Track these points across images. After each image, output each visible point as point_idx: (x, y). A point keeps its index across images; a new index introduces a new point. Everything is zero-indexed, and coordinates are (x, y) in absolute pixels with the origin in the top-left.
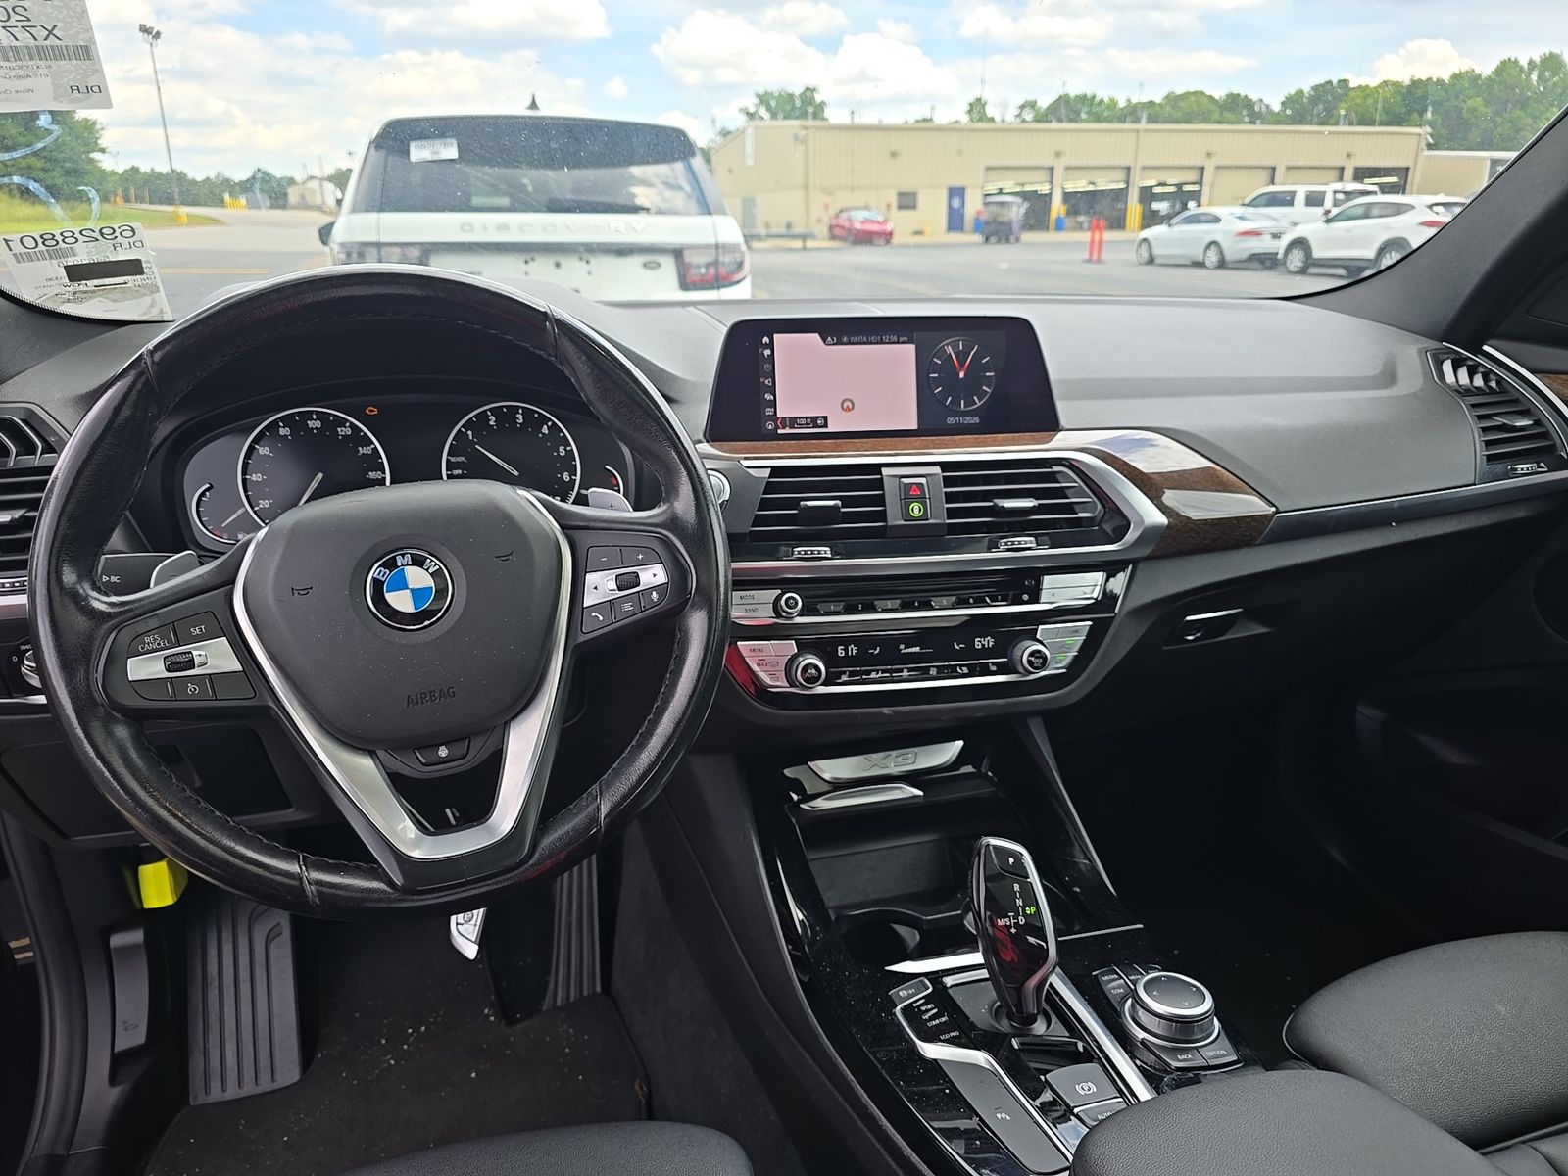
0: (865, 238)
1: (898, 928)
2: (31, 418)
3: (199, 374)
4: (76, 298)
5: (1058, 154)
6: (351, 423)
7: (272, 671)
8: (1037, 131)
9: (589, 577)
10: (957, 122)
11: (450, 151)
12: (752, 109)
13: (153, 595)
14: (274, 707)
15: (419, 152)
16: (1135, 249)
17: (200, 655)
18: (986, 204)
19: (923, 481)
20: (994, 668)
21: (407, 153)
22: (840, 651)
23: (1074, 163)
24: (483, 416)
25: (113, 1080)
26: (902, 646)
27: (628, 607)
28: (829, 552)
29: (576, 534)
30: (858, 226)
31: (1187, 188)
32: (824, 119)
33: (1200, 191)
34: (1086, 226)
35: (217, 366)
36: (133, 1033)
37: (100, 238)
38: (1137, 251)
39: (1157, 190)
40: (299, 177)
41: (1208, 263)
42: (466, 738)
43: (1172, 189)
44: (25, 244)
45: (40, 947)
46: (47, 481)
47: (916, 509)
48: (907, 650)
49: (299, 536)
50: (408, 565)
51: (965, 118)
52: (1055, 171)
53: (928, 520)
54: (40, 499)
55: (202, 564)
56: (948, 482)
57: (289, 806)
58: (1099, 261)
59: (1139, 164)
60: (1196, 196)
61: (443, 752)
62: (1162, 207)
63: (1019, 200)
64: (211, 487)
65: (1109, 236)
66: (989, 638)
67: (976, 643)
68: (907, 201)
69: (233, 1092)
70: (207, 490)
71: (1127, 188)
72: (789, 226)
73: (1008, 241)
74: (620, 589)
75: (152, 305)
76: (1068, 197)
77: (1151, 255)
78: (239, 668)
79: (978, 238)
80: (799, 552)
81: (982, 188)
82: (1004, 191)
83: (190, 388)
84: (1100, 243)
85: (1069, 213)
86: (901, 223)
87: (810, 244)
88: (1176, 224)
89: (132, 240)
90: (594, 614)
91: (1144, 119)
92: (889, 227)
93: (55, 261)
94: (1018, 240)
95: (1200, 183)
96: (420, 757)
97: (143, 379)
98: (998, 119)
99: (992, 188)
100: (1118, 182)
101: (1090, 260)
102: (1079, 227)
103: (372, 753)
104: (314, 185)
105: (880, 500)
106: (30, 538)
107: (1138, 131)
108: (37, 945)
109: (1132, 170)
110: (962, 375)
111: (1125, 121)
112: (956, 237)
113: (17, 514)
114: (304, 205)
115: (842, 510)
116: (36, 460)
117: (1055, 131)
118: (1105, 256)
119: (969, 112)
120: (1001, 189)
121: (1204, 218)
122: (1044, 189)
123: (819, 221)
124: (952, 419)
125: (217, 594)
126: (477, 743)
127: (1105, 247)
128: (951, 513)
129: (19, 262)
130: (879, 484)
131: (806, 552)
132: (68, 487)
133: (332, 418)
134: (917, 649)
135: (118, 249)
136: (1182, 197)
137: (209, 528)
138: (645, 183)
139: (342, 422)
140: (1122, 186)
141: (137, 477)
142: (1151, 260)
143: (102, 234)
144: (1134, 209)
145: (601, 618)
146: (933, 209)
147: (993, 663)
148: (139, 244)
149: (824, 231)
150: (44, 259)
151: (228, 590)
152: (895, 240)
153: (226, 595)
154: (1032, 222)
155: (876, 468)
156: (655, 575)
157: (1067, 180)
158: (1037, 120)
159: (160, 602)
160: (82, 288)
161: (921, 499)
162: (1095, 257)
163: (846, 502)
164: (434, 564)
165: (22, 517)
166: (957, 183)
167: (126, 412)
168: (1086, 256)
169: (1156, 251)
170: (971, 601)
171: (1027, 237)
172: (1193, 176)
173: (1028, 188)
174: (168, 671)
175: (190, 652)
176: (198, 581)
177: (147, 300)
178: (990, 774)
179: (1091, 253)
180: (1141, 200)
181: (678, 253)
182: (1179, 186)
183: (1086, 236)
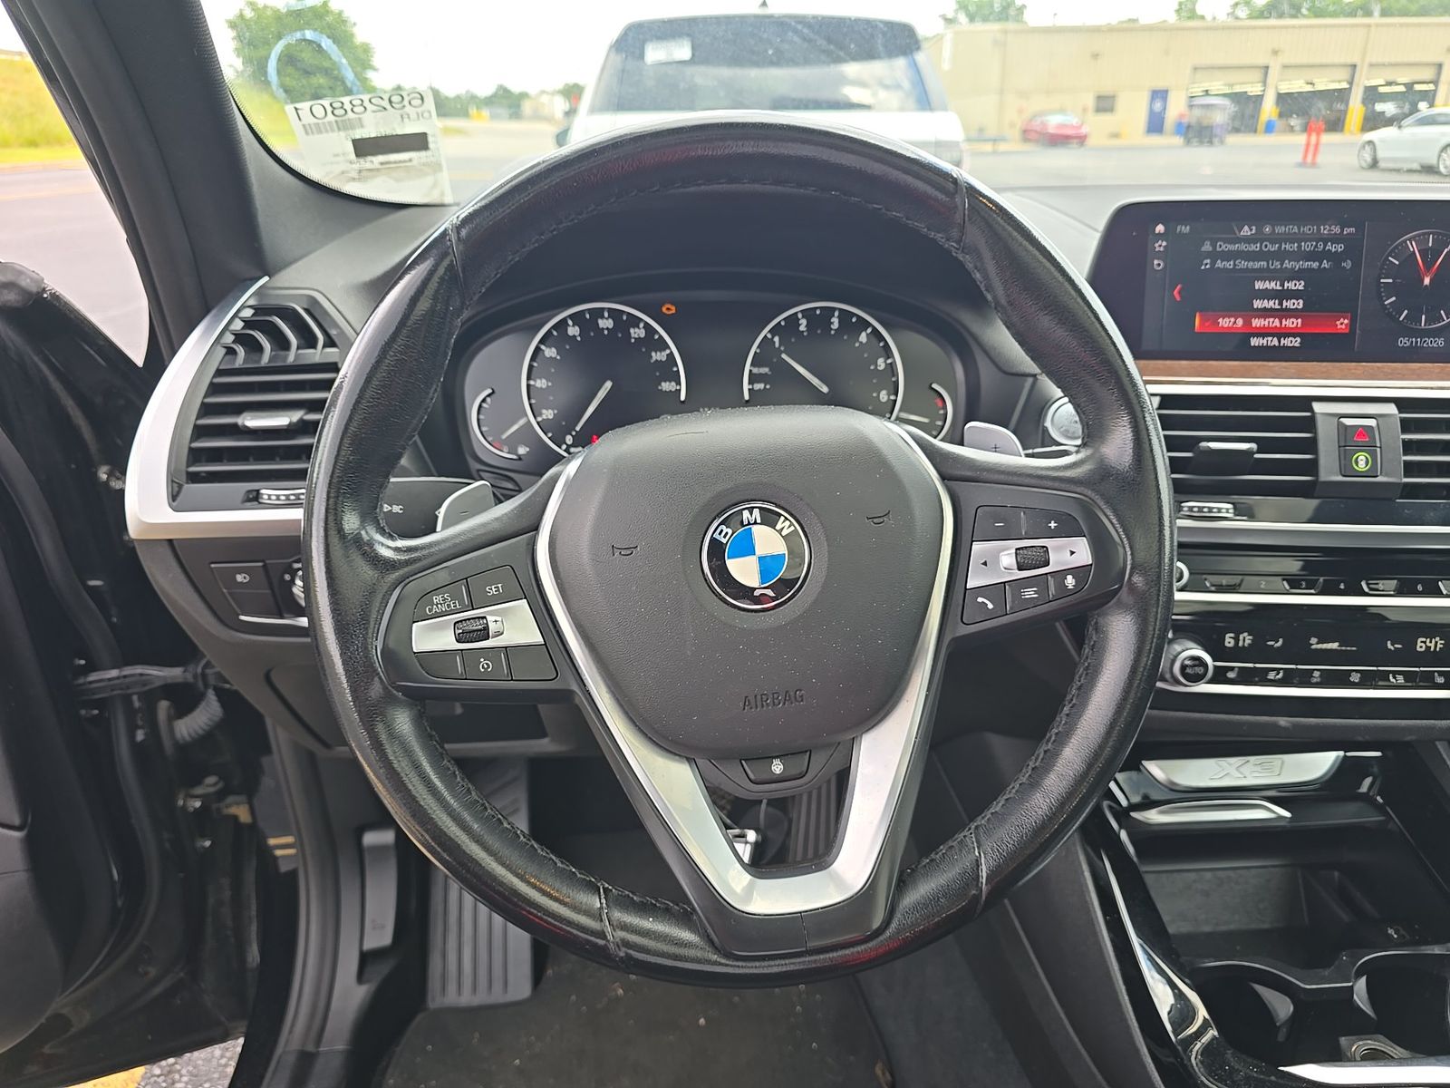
0: (1058, 140)
1: (1259, 988)
2: (313, 308)
3: (510, 258)
4: (362, 176)
5: (1275, 52)
6: (646, 323)
7: (575, 641)
8: (1254, 28)
9: (976, 547)
10: (1165, 21)
11: (682, 51)
12: (950, 16)
13: (444, 541)
14: (578, 691)
15: (655, 54)
16: (1357, 152)
17: (496, 621)
18: (1191, 107)
19: (1372, 422)
20: (1440, 680)
21: (642, 56)
22: (1227, 640)
23: (1293, 61)
24: (793, 320)
25: (361, 977)
26: (1314, 640)
27: (1030, 593)
28: (1231, 511)
29: (959, 487)
30: (1051, 131)
31: (1418, 87)
32: (1022, 21)
33: (1435, 91)
34: (1297, 128)
35: (532, 247)
36: (381, 935)
37: (388, 106)
38: (1359, 151)
39: (1382, 90)
40: (532, 92)
41: (1442, 167)
42: (806, 751)
43: (1402, 89)
44: (314, 113)
45: (302, 844)
46: (333, 381)
47: (1362, 462)
48: (1320, 646)
49: (624, 477)
50: (755, 523)
51: (1172, 18)
52: (1270, 71)
53: (1377, 476)
54: (325, 401)
55: (499, 501)
56: (1407, 426)
57: (543, 735)
58: (1314, 164)
59: (1367, 60)
60: (1430, 97)
61: (777, 767)
62: (1388, 108)
63: (1226, 102)
64: (493, 392)
65: (1327, 138)
66: (1438, 639)
67: (1419, 644)
68: (1105, 104)
69: (467, 999)
70: (489, 395)
71: (1350, 88)
72: (981, 130)
73: (1211, 142)
74: (1020, 569)
75: (435, 185)
76: (1282, 98)
77: (1374, 158)
78: (539, 640)
79: (1179, 140)
80: (1191, 509)
81: (1187, 89)
82: (1210, 93)
83: (498, 276)
84: (1317, 146)
85: (1281, 115)
86: (1097, 126)
87: (1002, 147)
88: (1408, 126)
89: (419, 110)
90: (980, 600)
91: (1377, 13)
92: (1084, 131)
93: (342, 134)
94: (1222, 142)
95: (1436, 82)
96: (749, 772)
97: (446, 263)
98: (1209, 18)
99: (1197, 90)
100: (1339, 82)
101: (1303, 164)
102: (1291, 129)
103: (690, 760)
104: (545, 99)
105: (1311, 446)
106: (312, 446)
107: (1369, 26)
108: (299, 844)
109: (1358, 68)
110: (1427, 281)
111: (1355, 16)
112: (1156, 140)
113: (296, 416)
114: (537, 117)
115: (1257, 456)
116: (317, 355)
117: (1274, 27)
118: (1319, 159)
119: (1177, 11)
120: (1207, 91)
121: (1442, 119)
122: (1254, 90)
123: (1012, 125)
124: (1406, 340)
125: (518, 542)
126: (819, 760)
127: (1321, 149)
128: (1410, 469)
129: (307, 133)
130: (1310, 424)
131: (1201, 509)
132: (354, 401)
133: (625, 318)
134: (1335, 646)
135: (406, 120)
136: (1411, 98)
137: (490, 439)
138: (861, 83)
139: (635, 321)
140: (1345, 85)
141: (433, 389)
142: (1374, 164)
143: (390, 102)
144: (1356, 110)
145: (990, 606)
146: (1134, 110)
147: (1441, 674)
148: (426, 115)
149: (1016, 133)
150: (333, 131)
151: (531, 537)
152: (1091, 142)
153: (528, 544)
154: (1237, 124)
155: (1305, 402)
156: (1072, 553)
157: (1281, 81)
158: (1251, 17)
159: (452, 551)
160: (368, 165)
161: (1370, 448)
162: (1309, 159)
163: (1264, 445)
164: (786, 525)
165: (302, 421)
166: (1160, 85)
167: (424, 305)
168: (1299, 158)
169: (1381, 154)
170: (1420, 588)
171: (1232, 139)
172: (1428, 74)
173: (1238, 89)
174: (458, 641)
175: (485, 617)
176: (496, 525)
177: (429, 180)
178: (1378, 798)
179: (1305, 156)
180: (1364, 102)
182: (1409, 86)
183: (1301, 139)
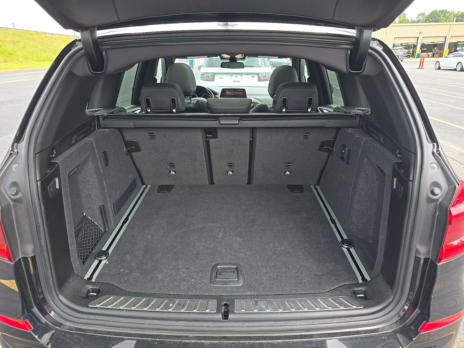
5: (420, 33)
38: (435, 65)
41: (457, 70)
52: (419, 38)
58: (422, 68)
59: (450, 35)
71: (445, 44)
76: (423, 46)
77: (439, 66)
81: (393, 44)
101: (419, 68)
107: (450, 25)
109: (447, 37)
121: (458, 54)
142: (440, 68)
144: (446, 50)
169: (442, 65)
180: (449, 48)
181: (258, 74)
